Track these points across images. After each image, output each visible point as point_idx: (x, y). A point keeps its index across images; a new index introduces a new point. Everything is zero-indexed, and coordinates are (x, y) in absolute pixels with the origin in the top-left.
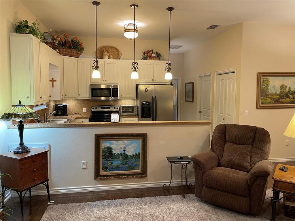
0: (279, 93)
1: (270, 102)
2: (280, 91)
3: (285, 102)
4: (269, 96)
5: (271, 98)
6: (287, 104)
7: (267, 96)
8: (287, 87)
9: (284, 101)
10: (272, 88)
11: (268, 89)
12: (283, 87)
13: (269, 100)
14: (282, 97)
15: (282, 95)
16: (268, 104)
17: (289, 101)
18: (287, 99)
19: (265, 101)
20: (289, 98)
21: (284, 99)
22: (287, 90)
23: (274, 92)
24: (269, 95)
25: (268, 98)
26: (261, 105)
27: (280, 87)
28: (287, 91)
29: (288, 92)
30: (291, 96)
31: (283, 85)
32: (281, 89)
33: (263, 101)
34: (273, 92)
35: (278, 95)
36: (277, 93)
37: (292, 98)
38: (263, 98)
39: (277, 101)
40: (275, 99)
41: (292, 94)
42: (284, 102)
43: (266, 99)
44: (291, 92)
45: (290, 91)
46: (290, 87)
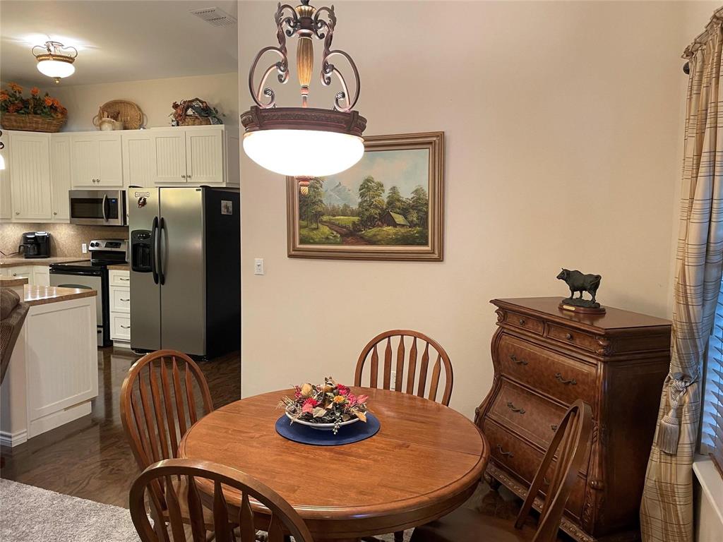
0: (355, 207)
1: (327, 238)
2: (360, 200)
3: (379, 237)
4: (325, 218)
5: (331, 225)
6: (388, 244)
7: (317, 216)
8: (382, 186)
9: (374, 235)
10: (331, 190)
11: (319, 194)
12: (369, 189)
13: (325, 230)
14: (368, 221)
15: (367, 214)
16: (324, 244)
17: (395, 234)
18: (386, 228)
19: (311, 234)
20: (395, 225)
21: (375, 230)
22: (385, 197)
23: (339, 203)
24: (323, 215)
25: (319, 225)
26: (298, 246)
27: (359, 187)
28: (386, 200)
29: (390, 203)
30: (399, 219)
31: (368, 180)
32: (362, 195)
33: (305, 232)
34: (336, 205)
35: (353, 214)
36: (349, 207)
37: (403, 226)
38: (304, 223)
39: (351, 234)
40: (345, 227)
41: (405, 212)
42: (374, 239)
43: (314, 226)
44: (398, 204)
45: (394, 200)
46: (394, 188)
